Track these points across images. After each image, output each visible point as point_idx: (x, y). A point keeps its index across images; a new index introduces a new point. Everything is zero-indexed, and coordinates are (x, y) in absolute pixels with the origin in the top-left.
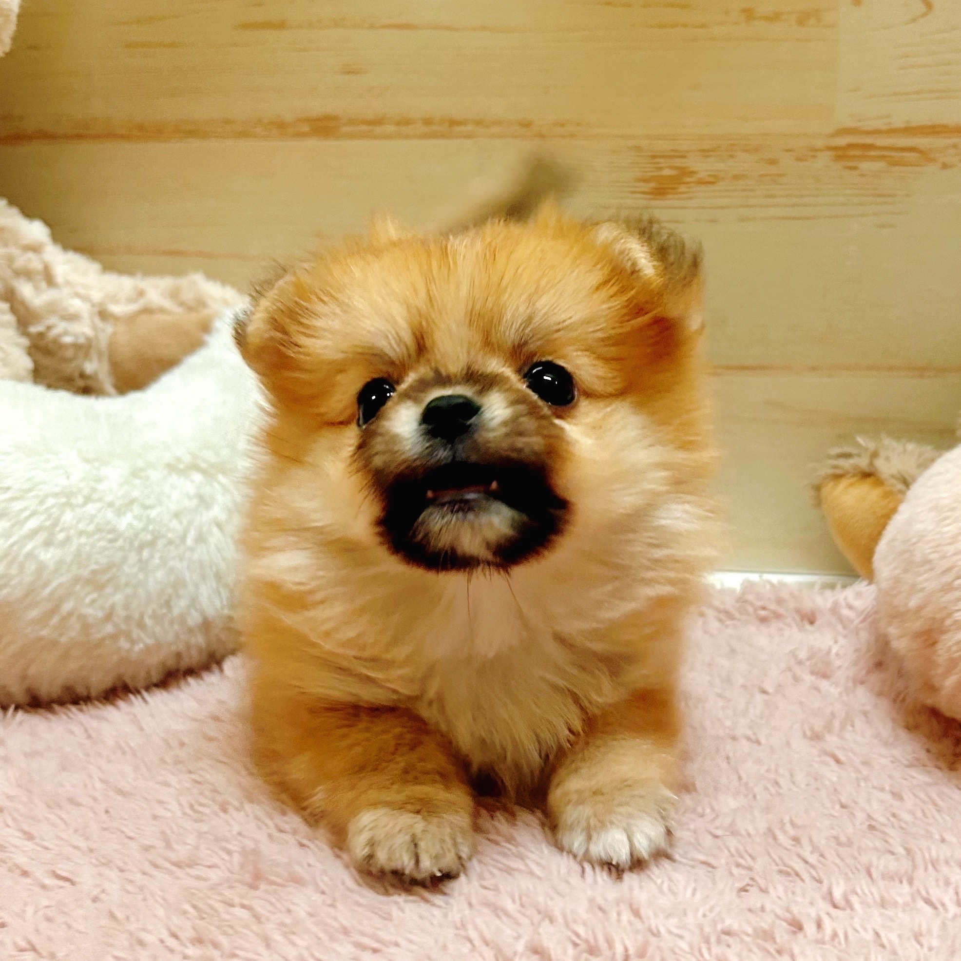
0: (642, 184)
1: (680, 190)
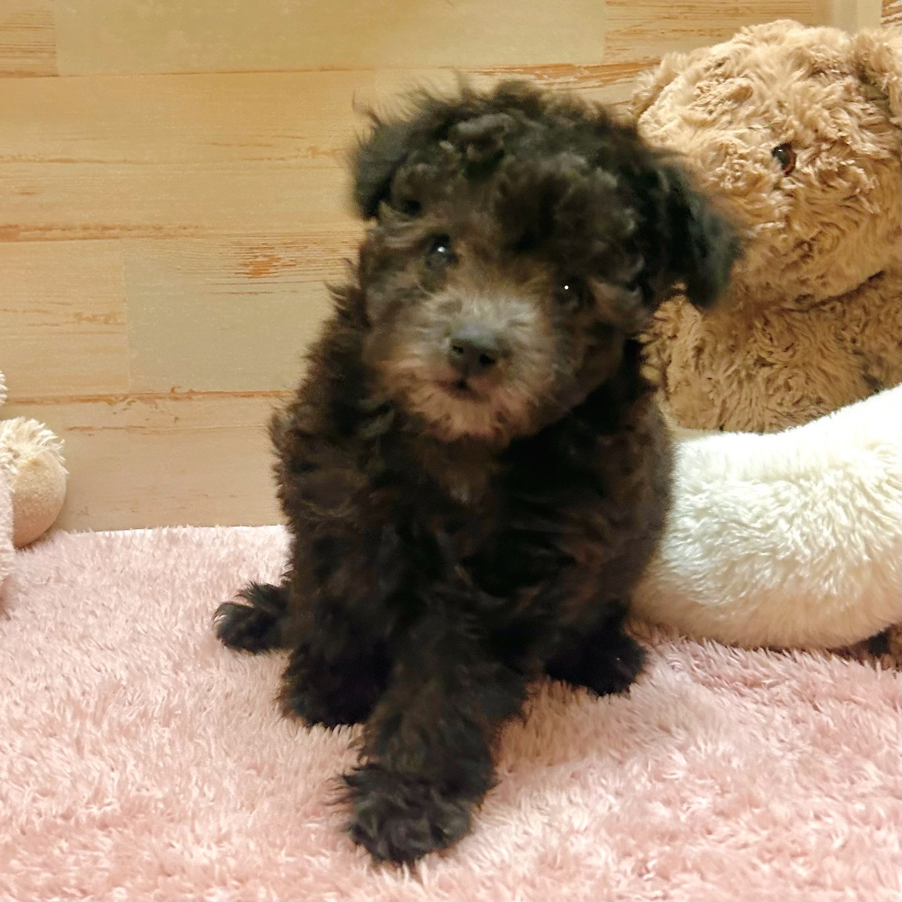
0: (244, 267)
1: (270, 271)
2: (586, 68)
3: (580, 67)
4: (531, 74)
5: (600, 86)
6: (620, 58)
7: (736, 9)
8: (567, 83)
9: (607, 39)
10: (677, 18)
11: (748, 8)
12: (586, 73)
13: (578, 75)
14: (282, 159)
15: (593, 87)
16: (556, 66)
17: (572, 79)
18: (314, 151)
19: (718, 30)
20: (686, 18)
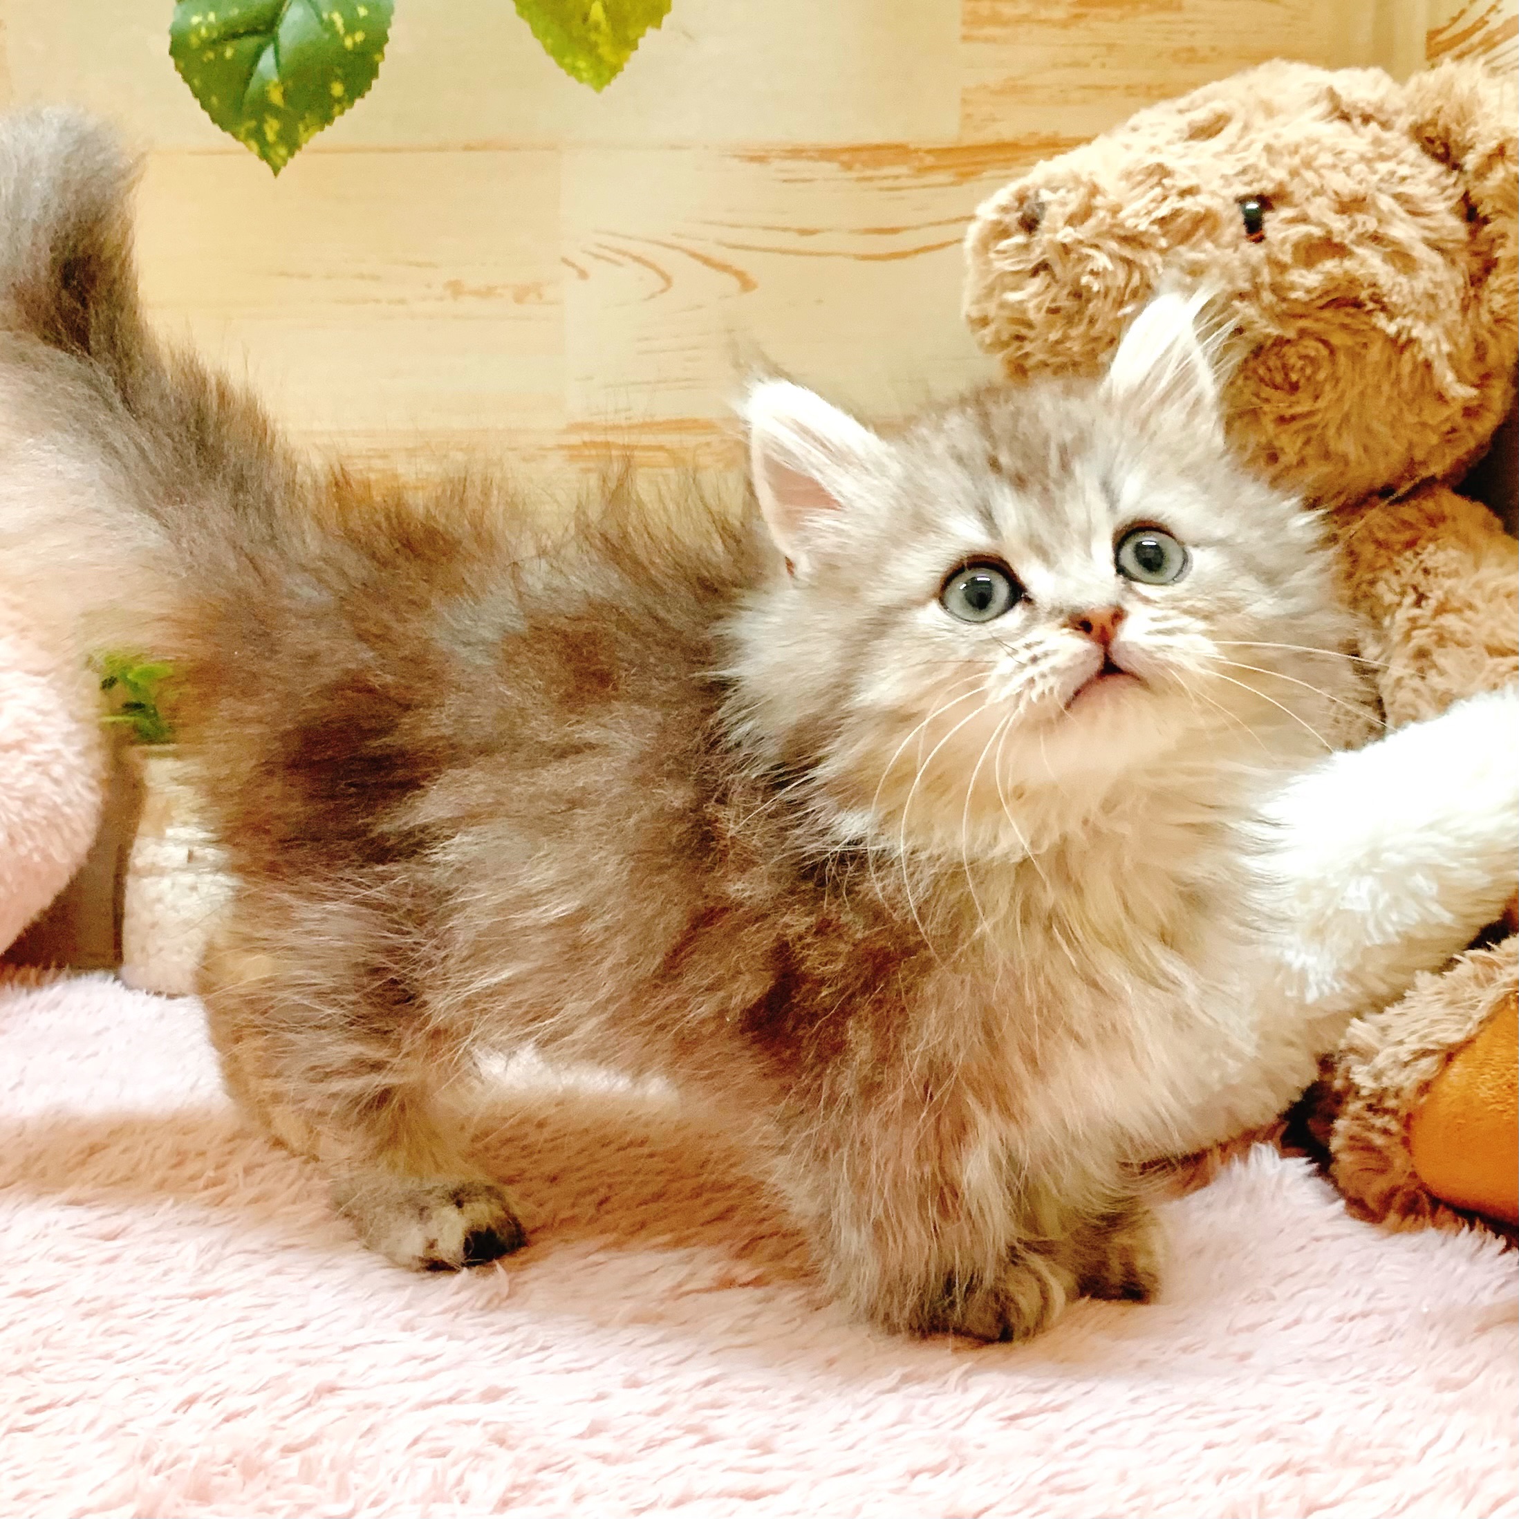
2: (929, 152)
3: (916, 151)
4: (829, 160)
5: (952, 184)
6: (988, 135)
7: (1192, 50)
8: (897, 177)
9: (964, 101)
10: (1087, 65)
11: (1213, 49)
12: (929, 160)
13: (917, 164)
14: (402, 301)
15: (941, 185)
16: (878, 147)
17: (902, 170)
18: (456, 288)
19: (1161, 86)
20: (1103, 65)
